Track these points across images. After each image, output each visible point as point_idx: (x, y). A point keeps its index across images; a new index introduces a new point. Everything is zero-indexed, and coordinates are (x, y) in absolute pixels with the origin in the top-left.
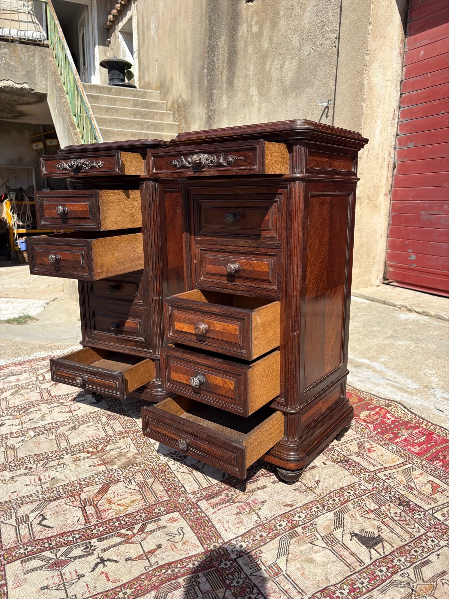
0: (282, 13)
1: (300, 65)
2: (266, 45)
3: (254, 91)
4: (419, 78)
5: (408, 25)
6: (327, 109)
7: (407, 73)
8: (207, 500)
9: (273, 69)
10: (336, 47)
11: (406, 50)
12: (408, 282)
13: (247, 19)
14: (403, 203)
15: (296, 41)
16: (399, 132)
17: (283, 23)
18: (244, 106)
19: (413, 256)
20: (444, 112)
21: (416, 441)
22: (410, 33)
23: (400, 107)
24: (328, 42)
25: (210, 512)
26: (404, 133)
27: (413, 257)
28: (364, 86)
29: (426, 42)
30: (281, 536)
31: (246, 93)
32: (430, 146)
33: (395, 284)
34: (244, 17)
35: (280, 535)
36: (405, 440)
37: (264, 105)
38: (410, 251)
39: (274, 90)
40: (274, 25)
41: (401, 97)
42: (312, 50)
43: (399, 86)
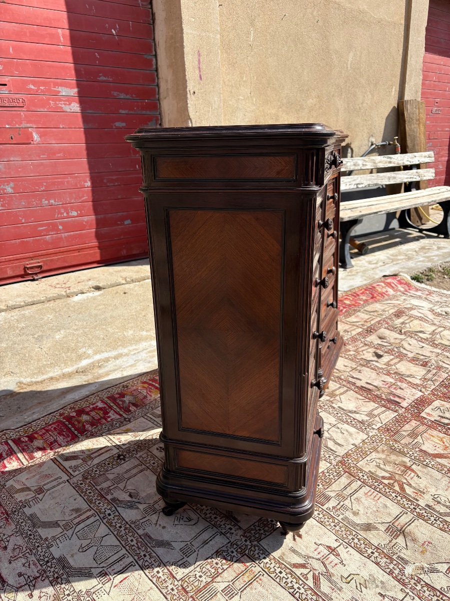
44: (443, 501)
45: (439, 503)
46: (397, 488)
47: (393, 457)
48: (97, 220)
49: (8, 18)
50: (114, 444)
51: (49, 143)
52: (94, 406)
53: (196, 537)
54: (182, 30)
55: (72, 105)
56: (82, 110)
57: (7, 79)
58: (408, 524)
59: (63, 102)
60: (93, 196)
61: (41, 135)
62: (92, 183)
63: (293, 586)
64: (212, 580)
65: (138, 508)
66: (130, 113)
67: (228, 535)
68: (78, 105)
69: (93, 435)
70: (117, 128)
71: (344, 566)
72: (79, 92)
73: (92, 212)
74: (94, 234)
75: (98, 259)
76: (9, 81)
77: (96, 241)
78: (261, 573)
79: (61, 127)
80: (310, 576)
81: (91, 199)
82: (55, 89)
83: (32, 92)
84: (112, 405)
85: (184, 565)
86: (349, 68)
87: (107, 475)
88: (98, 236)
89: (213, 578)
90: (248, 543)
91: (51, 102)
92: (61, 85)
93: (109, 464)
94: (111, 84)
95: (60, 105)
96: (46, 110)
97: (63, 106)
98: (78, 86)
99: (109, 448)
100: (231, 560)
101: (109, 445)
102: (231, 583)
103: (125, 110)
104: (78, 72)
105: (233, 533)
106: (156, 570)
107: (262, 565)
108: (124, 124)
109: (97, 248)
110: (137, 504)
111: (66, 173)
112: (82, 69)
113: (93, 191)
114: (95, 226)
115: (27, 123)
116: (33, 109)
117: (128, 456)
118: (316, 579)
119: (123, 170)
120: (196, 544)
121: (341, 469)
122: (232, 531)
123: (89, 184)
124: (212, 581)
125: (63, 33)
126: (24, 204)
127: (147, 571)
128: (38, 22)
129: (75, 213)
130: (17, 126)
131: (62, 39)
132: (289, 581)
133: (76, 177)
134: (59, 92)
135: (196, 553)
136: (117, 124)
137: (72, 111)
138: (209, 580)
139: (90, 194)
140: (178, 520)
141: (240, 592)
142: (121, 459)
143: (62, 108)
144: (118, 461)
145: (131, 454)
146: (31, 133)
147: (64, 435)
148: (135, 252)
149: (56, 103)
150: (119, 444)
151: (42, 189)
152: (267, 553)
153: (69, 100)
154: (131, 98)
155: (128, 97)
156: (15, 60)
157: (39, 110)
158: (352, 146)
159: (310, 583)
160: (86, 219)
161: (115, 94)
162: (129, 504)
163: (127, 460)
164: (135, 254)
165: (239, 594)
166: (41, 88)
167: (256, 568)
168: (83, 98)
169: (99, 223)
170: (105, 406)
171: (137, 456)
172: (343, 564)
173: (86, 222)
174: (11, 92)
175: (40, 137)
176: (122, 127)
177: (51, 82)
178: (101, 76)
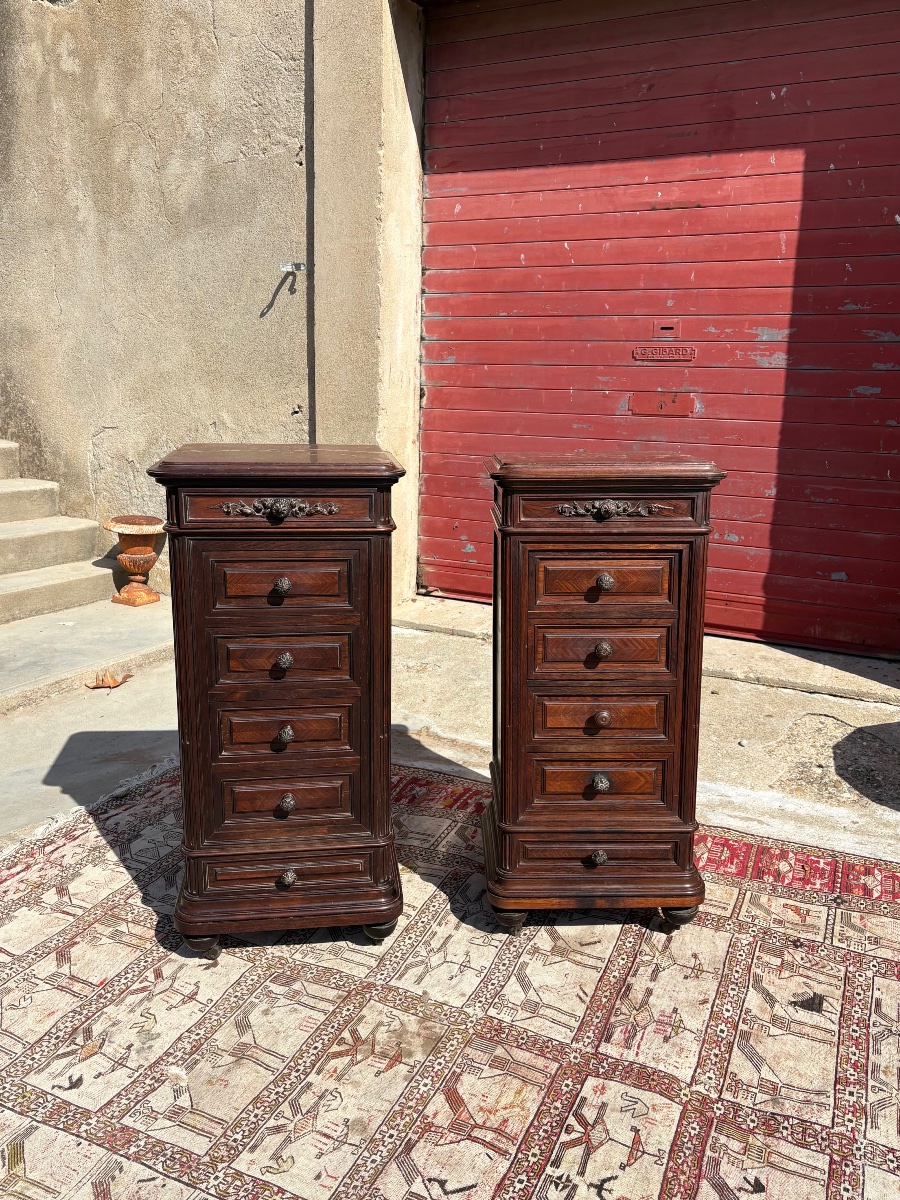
0: (148, 54)
1: (213, 175)
2: (108, 109)
3: (80, 198)
4: (456, 249)
5: (427, 152)
6: (291, 278)
7: (432, 236)
8: (608, 1040)
9: (133, 166)
10: (301, 164)
11: (427, 195)
12: (463, 589)
13: (40, 35)
14: (445, 458)
15: (193, 121)
16: (424, 334)
17: (152, 77)
18: (50, 224)
19: (469, 546)
20: (506, 314)
21: (723, 858)
22: (432, 167)
23: (423, 292)
24: (281, 150)
25: (630, 1055)
26: (435, 338)
27: (470, 548)
28: (377, 252)
29: (463, 190)
30: (735, 1045)
31: (57, 198)
32: (486, 366)
33: (440, 594)
34: (29, 28)
35: (733, 1043)
36: (709, 860)
37: (114, 235)
38: (463, 538)
39: (142, 210)
40: (128, 71)
41: (423, 274)
42: (241, 155)
43: (419, 255)
45: (322, 1097)
46: (336, 1049)
47: (416, 1041)
48: (773, 559)
49: (702, 228)
51: (719, 417)
55: (776, 356)
56: (788, 365)
57: (676, 320)
59: (758, 352)
60: (775, 514)
61: (707, 405)
62: (778, 492)
63: (128, 973)
66: (896, 368)
68: (785, 357)
70: (858, 396)
71: (167, 1010)
72: (791, 336)
73: (766, 543)
74: (760, 582)
75: (759, 627)
76: (678, 323)
77: (762, 594)
78: (144, 949)
79: (746, 392)
80: (145, 984)
81: (769, 520)
82: (749, 331)
83: (709, 339)
88: (768, 586)
91: (737, 352)
92: (763, 324)
94: (867, 316)
95: (753, 357)
96: (726, 365)
97: (758, 358)
98: (792, 324)
102: (128, 934)
103: (886, 362)
104: (798, 302)
107: (154, 948)
108: (878, 390)
109: (761, 607)
111: (735, 468)
112: (809, 294)
113: (777, 507)
114: (766, 568)
115: (691, 385)
116: (706, 364)
119: (853, 476)
123: (773, 492)
125: (787, 240)
128: (747, 227)
129: (734, 538)
130: (674, 389)
131: (784, 248)
132: (136, 969)
133: (751, 477)
134: (757, 335)
136: (860, 389)
139: (771, 511)
141: (117, 941)
143: (754, 361)
146: (693, 401)
148: (840, 637)
149: (746, 355)
153: (771, 347)
156: (695, 291)
157: (715, 365)
159: (136, 986)
160: (753, 551)
161: (871, 333)
164: (839, 642)
166: (726, 330)
167: (150, 944)
168: (793, 348)
169: (775, 565)
172: (171, 1008)
173: (751, 557)
174: (678, 339)
175: (706, 407)
176: (872, 394)
177: (746, 321)
178: (848, 303)
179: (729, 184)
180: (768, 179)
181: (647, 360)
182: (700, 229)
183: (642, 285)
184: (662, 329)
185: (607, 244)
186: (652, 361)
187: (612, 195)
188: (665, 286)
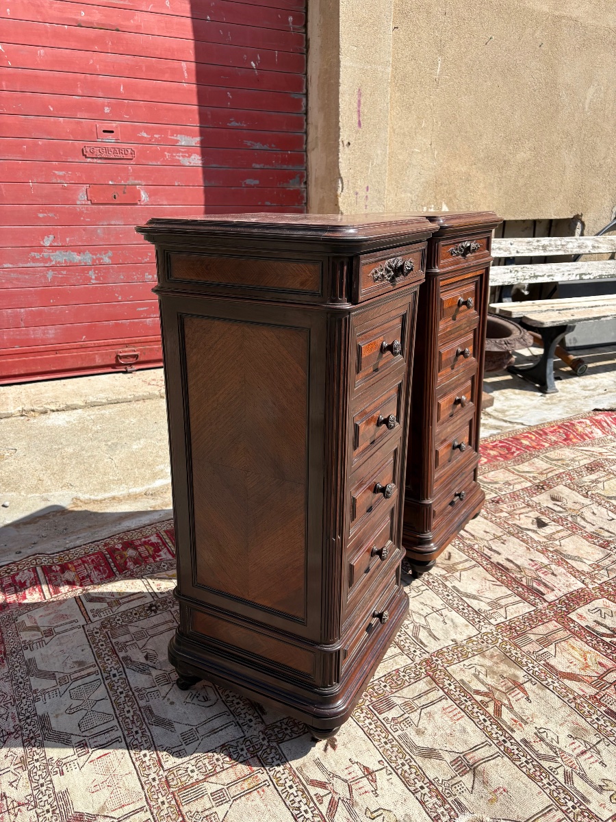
25: (559, 592)
44: (549, 738)
45: (542, 739)
46: (491, 709)
47: (503, 667)
49: (122, 49)
50: (150, 591)
51: (160, 203)
52: (147, 539)
53: (205, 723)
54: (339, 62)
55: (193, 157)
56: (203, 164)
57: (114, 125)
58: (486, 759)
59: (181, 154)
61: (151, 194)
63: (299, 808)
64: (205, 778)
65: (150, 674)
66: (266, 167)
67: (245, 728)
68: (200, 158)
69: (132, 576)
70: (248, 186)
71: (376, 796)
72: (202, 142)
76: (116, 127)
78: (267, 782)
79: (176, 184)
80: (326, 800)
82: (172, 137)
83: (144, 142)
84: (167, 541)
85: (179, 754)
86: (586, 110)
87: (129, 627)
89: (208, 776)
90: (265, 742)
91: (166, 153)
92: (181, 133)
93: (136, 614)
94: (245, 131)
95: (177, 158)
96: (159, 163)
97: (181, 158)
98: (202, 133)
99: (143, 595)
100: (235, 760)
101: (145, 591)
102: (225, 787)
103: (259, 164)
104: (203, 117)
105: (252, 726)
106: (144, 752)
107: (271, 773)
108: (257, 182)
110: (150, 668)
112: (209, 113)
115: (135, 179)
116: (144, 162)
117: (161, 608)
118: (333, 805)
120: (202, 731)
121: (423, 670)
122: (251, 724)
124: (204, 780)
125: (187, 68)
126: (122, 277)
127: (132, 752)
128: (158, 53)
130: (123, 182)
131: (186, 75)
132: (297, 799)
134: (178, 141)
135: (198, 742)
136: (248, 181)
137: (192, 164)
138: (201, 777)
140: (192, 697)
141: (232, 801)
142: (152, 611)
143: (179, 160)
144: (148, 612)
145: (165, 606)
146: (139, 192)
147: (100, 571)
149: (172, 156)
150: (156, 591)
151: (146, 260)
152: (284, 760)
153: (189, 151)
154: (269, 149)
155: (266, 147)
156: (126, 101)
157: (150, 163)
158: (583, 219)
159: (324, 809)
161: (249, 143)
162: (141, 667)
163: (158, 612)
165: (231, 802)
166: (155, 136)
167: (262, 775)
168: (206, 149)
170: (159, 541)
171: (173, 610)
172: (376, 793)
174: (119, 141)
175: (150, 196)
176: (255, 185)
177: (168, 129)
178: (232, 121)
179: (139, 17)
180: (168, 18)
181: (96, 158)
182: (121, 50)
183: (80, 92)
184: (104, 131)
185: (42, 51)
186: (100, 158)
187: (39, 6)
188: (100, 94)
